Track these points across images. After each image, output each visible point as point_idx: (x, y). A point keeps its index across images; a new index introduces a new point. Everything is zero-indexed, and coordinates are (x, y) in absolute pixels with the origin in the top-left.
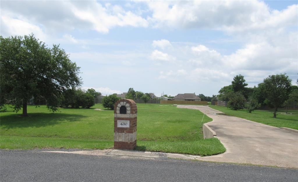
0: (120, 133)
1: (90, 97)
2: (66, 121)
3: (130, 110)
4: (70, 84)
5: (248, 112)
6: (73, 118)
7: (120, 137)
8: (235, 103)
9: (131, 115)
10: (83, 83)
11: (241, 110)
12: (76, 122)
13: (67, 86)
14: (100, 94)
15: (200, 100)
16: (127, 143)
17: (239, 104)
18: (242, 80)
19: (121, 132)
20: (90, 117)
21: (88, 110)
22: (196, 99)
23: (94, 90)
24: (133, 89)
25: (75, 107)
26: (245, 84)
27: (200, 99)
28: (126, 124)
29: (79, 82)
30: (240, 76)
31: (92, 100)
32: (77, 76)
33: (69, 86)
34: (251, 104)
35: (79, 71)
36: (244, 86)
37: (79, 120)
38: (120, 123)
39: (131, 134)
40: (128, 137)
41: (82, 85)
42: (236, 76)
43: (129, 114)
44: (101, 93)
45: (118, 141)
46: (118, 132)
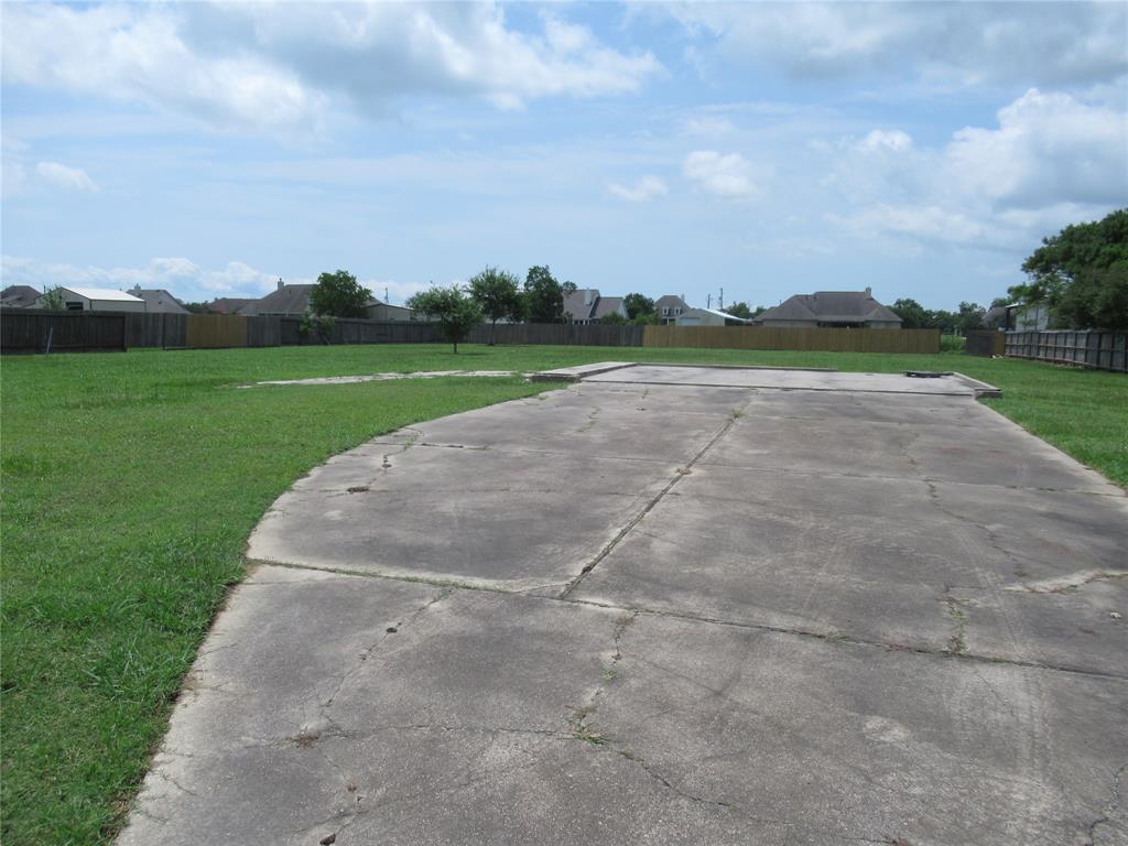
15: (899, 327)
22: (878, 322)
24: (545, 271)
27: (900, 320)
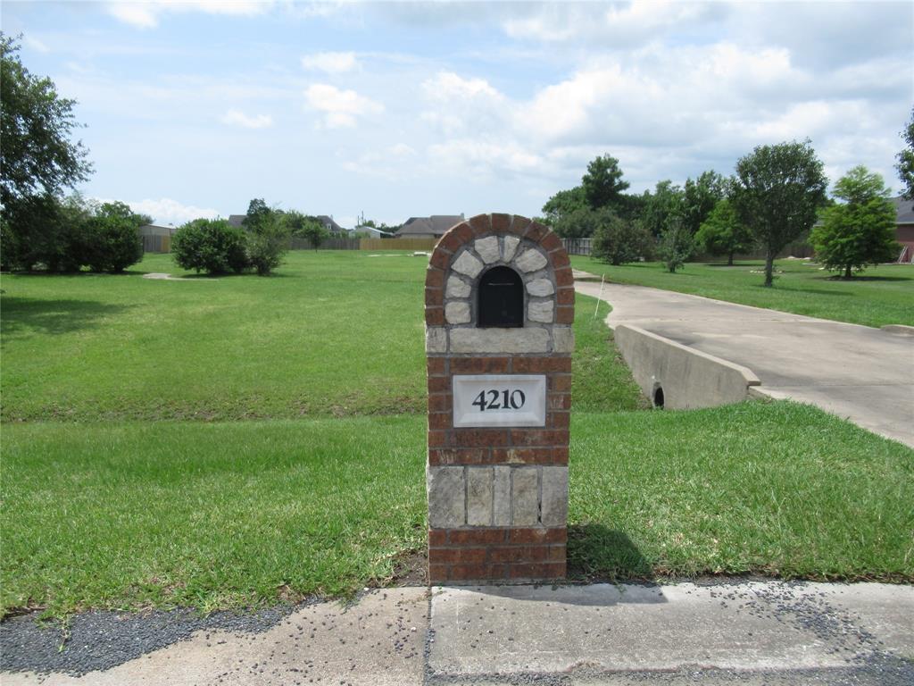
0: (476, 465)
1: (123, 228)
2: (28, 331)
3: (552, 297)
4: (35, 170)
5: (666, 270)
6: (63, 317)
7: (475, 493)
8: (617, 242)
9: (557, 331)
10: (91, 169)
11: (634, 263)
12: (77, 335)
13: (20, 179)
14: (148, 221)
16: (528, 533)
17: (630, 246)
18: (613, 171)
19: (484, 463)
20: (134, 311)
21: (119, 278)
23: (128, 207)
25: (62, 268)
26: (621, 183)
28: (518, 400)
29: (74, 164)
30: (607, 158)
31: (133, 241)
32: (62, 140)
33: (32, 182)
34: (677, 243)
35: (72, 116)
36: (619, 190)
37: (91, 326)
38: (475, 396)
39: (559, 470)
40: (532, 496)
41: (89, 176)
42: (594, 160)
43: (543, 325)
44: (153, 219)
45: (456, 524)
46: (461, 461)
